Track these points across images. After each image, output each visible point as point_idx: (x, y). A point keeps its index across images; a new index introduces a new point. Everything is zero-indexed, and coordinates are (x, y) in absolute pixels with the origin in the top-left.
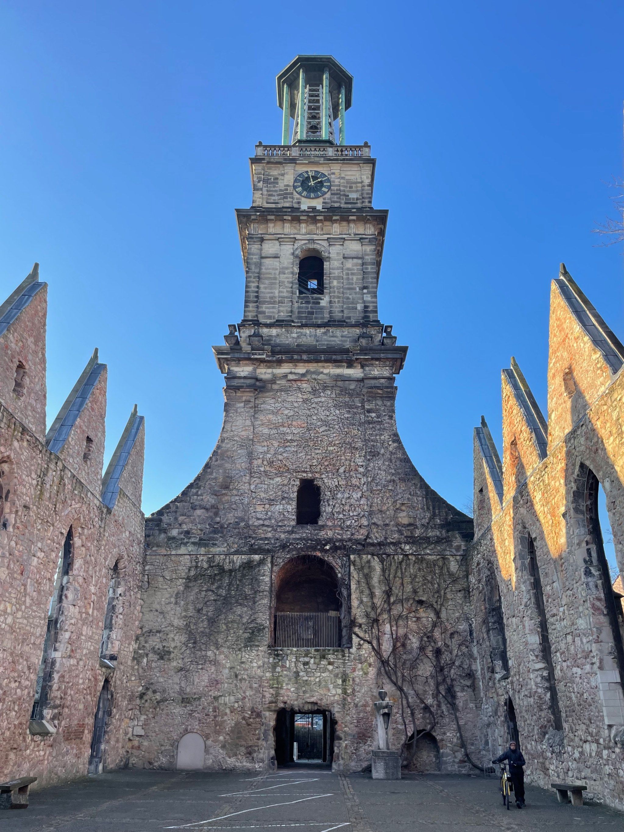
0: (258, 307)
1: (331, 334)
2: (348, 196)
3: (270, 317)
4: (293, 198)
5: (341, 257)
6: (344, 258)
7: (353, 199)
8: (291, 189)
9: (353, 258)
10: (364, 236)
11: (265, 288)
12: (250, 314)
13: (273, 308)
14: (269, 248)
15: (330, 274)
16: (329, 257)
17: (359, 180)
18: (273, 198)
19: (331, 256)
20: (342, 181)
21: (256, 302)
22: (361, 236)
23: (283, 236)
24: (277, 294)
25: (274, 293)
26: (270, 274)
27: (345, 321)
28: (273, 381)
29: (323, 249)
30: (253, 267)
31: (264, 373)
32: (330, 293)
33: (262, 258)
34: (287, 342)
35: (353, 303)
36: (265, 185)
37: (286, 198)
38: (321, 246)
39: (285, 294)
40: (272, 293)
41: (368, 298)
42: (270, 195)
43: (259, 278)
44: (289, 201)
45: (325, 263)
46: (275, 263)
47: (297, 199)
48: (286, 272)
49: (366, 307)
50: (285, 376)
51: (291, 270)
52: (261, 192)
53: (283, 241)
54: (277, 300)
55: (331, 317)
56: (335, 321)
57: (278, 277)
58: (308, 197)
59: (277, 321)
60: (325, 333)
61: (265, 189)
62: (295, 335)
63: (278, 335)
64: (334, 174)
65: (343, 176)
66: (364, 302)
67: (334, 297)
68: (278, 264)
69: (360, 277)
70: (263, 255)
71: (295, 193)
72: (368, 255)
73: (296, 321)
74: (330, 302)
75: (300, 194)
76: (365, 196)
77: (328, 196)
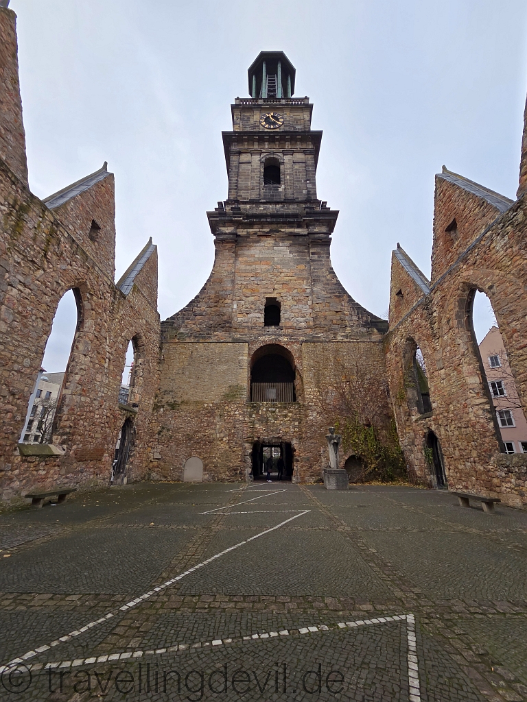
0: (237, 192)
1: (286, 207)
2: (295, 127)
3: (245, 198)
4: (259, 129)
7: (298, 129)
9: (299, 163)
11: (242, 181)
12: (232, 196)
13: (248, 193)
14: (244, 158)
15: (284, 172)
16: (283, 163)
17: (302, 118)
18: (247, 130)
20: (291, 118)
21: (236, 189)
23: (253, 150)
25: (248, 184)
26: (245, 173)
27: (295, 200)
28: (248, 236)
30: (234, 168)
31: (242, 232)
32: (285, 183)
33: (240, 163)
34: (257, 212)
35: (299, 189)
36: (241, 122)
37: (255, 128)
39: (255, 184)
40: (246, 184)
41: (310, 186)
42: (245, 127)
45: (281, 166)
46: (249, 167)
47: (262, 129)
48: (256, 171)
49: (309, 191)
50: (256, 233)
51: (259, 170)
52: (239, 126)
53: (253, 153)
54: (250, 188)
55: (285, 198)
56: (288, 200)
57: (250, 174)
58: (269, 128)
59: (250, 200)
60: (282, 207)
61: (241, 124)
62: (262, 208)
63: (250, 208)
64: (286, 114)
65: (292, 115)
66: (307, 188)
67: (288, 185)
71: (261, 126)
73: (263, 200)
74: (285, 188)
75: (264, 126)
76: (307, 126)
77: (282, 127)
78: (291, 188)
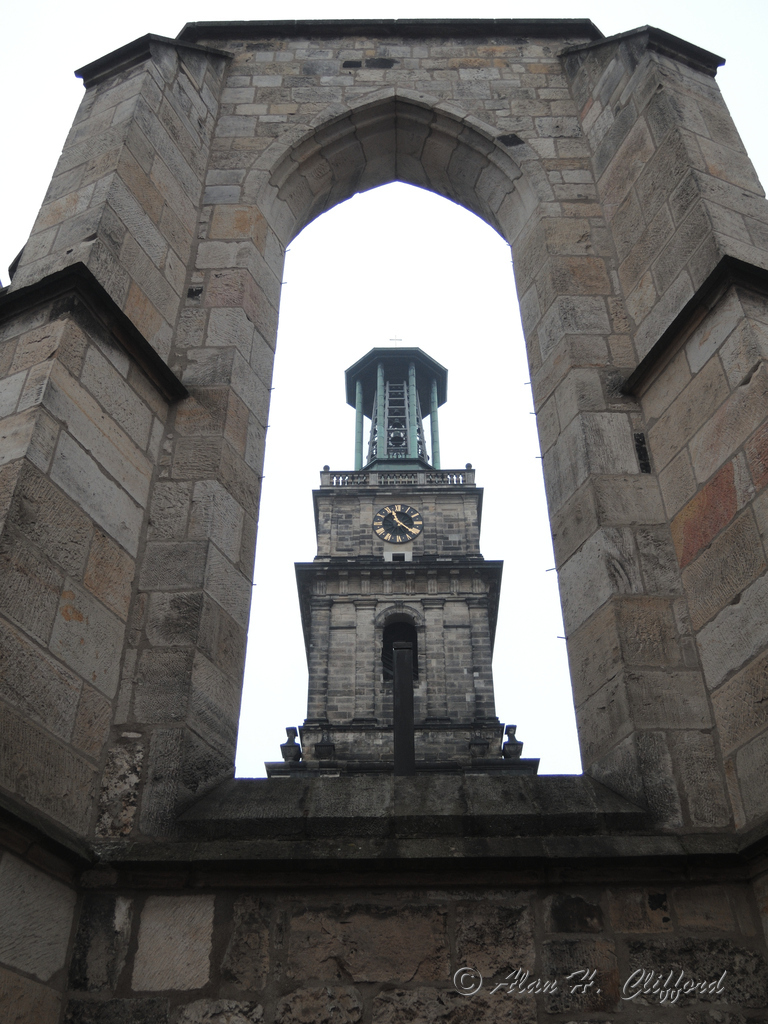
1: (430, 739)
2: (447, 538)
3: (343, 715)
4: (372, 543)
5: (441, 625)
6: (445, 627)
7: (455, 542)
8: (368, 531)
9: (457, 627)
10: (471, 596)
11: (337, 672)
12: (316, 711)
13: (348, 701)
14: (342, 614)
15: (426, 650)
16: (424, 627)
17: (461, 517)
18: (346, 543)
19: (427, 624)
20: (438, 518)
21: (324, 693)
22: (466, 596)
23: (360, 597)
24: (353, 681)
25: (350, 679)
26: (343, 651)
27: (449, 720)
29: (415, 614)
30: (319, 642)
32: (427, 678)
33: (332, 628)
34: (369, 752)
35: (459, 692)
36: (334, 525)
37: (363, 543)
38: (414, 609)
39: (365, 681)
40: (346, 679)
41: (480, 684)
42: (341, 539)
43: (328, 657)
44: (368, 548)
45: (419, 635)
46: (350, 636)
47: (378, 544)
48: (366, 648)
49: (478, 698)
51: (372, 646)
52: (328, 536)
53: (360, 605)
54: (353, 689)
55: (429, 713)
56: (435, 719)
57: (353, 655)
58: (393, 542)
59: (355, 720)
60: (422, 739)
61: (334, 531)
62: (380, 742)
63: (355, 742)
64: (427, 508)
65: (439, 510)
66: (475, 690)
67: (434, 683)
68: (353, 636)
69: (469, 654)
70: (334, 625)
71: (374, 536)
72: (478, 622)
73: (381, 719)
74: (428, 691)
75: (381, 537)
76: (471, 538)
77: (420, 539)
78: (440, 691)
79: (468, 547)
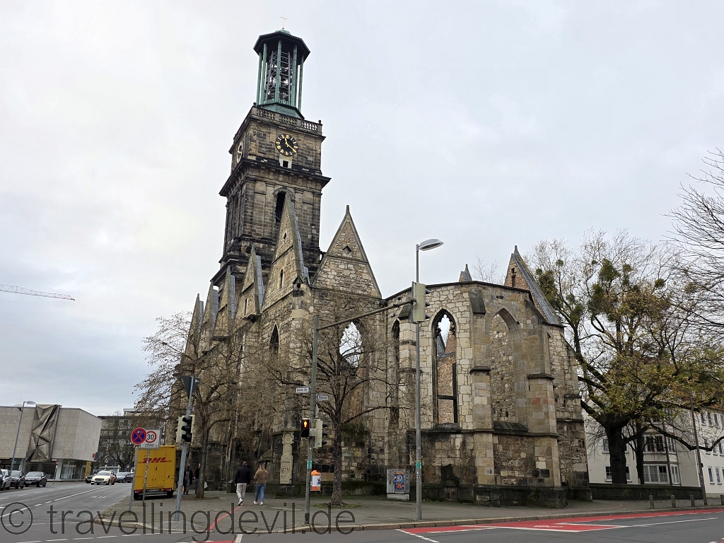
0: (251, 227)
4: (274, 152)
5: (301, 201)
6: (303, 202)
8: (273, 146)
9: (308, 204)
10: (315, 190)
11: (256, 214)
12: (247, 231)
13: (261, 228)
14: (260, 186)
17: (314, 148)
19: (296, 199)
22: (313, 190)
24: (263, 220)
29: (291, 194)
30: (250, 198)
33: (255, 193)
35: (305, 233)
36: (258, 138)
37: (271, 151)
38: (290, 191)
39: (268, 221)
40: (260, 218)
42: (261, 147)
43: (253, 206)
44: (273, 155)
48: (270, 205)
49: (313, 237)
51: (272, 205)
54: (263, 223)
57: (264, 207)
61: (257, 141)
65: (305, 143)
68: (264, 199)
69: (311, 217)
70: (256, 191)
72: (316, 203)
75: (279, 150)
76: (317, 161)
77: (296, 156)
79: (315, 165)
